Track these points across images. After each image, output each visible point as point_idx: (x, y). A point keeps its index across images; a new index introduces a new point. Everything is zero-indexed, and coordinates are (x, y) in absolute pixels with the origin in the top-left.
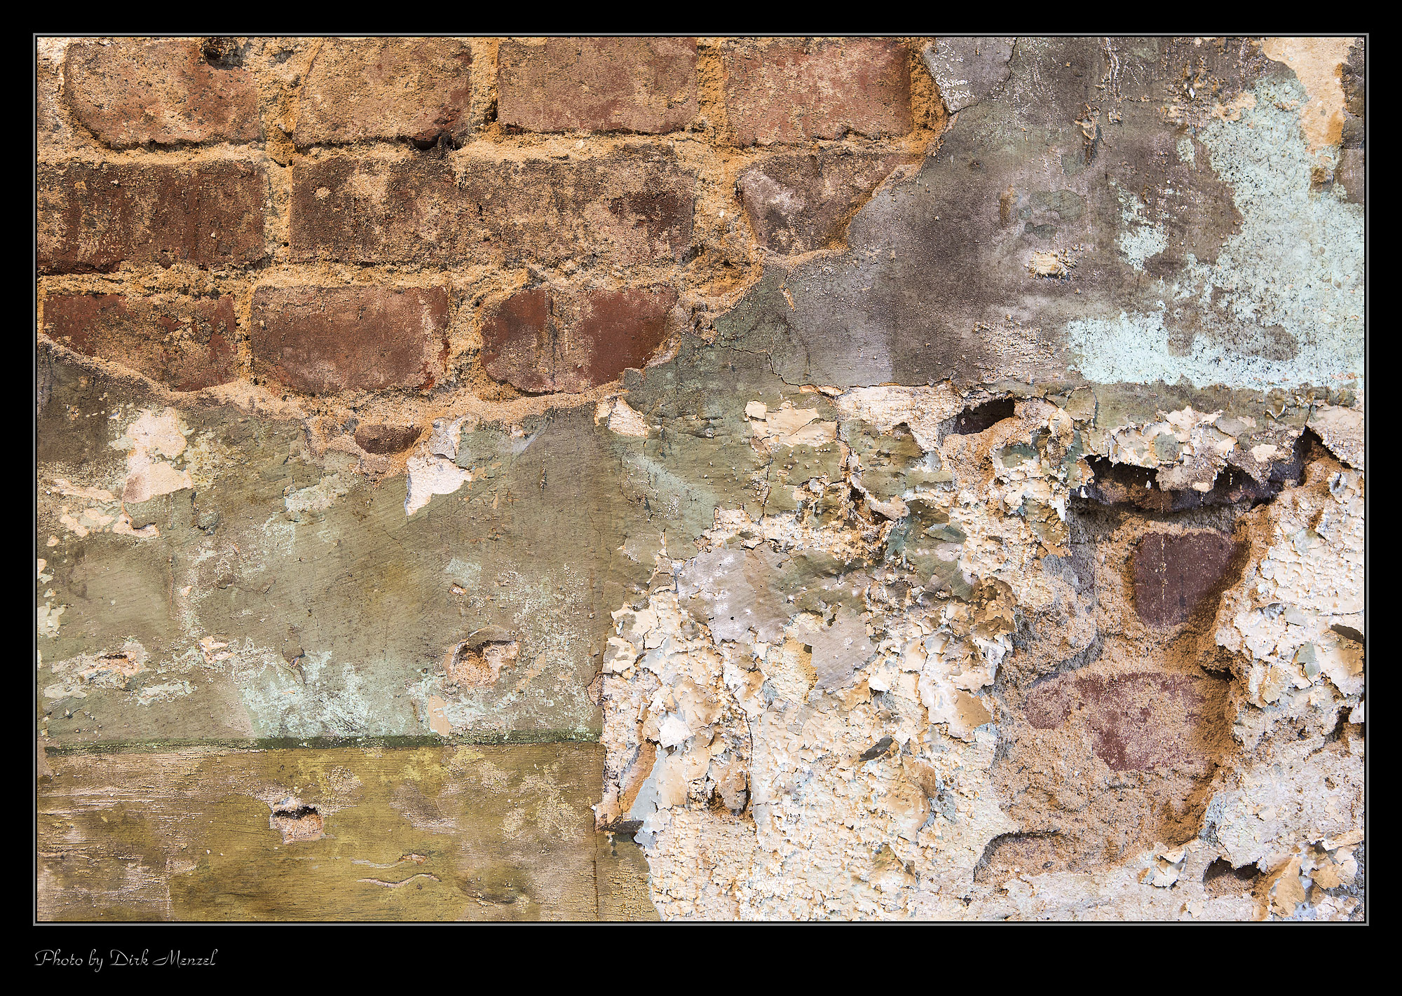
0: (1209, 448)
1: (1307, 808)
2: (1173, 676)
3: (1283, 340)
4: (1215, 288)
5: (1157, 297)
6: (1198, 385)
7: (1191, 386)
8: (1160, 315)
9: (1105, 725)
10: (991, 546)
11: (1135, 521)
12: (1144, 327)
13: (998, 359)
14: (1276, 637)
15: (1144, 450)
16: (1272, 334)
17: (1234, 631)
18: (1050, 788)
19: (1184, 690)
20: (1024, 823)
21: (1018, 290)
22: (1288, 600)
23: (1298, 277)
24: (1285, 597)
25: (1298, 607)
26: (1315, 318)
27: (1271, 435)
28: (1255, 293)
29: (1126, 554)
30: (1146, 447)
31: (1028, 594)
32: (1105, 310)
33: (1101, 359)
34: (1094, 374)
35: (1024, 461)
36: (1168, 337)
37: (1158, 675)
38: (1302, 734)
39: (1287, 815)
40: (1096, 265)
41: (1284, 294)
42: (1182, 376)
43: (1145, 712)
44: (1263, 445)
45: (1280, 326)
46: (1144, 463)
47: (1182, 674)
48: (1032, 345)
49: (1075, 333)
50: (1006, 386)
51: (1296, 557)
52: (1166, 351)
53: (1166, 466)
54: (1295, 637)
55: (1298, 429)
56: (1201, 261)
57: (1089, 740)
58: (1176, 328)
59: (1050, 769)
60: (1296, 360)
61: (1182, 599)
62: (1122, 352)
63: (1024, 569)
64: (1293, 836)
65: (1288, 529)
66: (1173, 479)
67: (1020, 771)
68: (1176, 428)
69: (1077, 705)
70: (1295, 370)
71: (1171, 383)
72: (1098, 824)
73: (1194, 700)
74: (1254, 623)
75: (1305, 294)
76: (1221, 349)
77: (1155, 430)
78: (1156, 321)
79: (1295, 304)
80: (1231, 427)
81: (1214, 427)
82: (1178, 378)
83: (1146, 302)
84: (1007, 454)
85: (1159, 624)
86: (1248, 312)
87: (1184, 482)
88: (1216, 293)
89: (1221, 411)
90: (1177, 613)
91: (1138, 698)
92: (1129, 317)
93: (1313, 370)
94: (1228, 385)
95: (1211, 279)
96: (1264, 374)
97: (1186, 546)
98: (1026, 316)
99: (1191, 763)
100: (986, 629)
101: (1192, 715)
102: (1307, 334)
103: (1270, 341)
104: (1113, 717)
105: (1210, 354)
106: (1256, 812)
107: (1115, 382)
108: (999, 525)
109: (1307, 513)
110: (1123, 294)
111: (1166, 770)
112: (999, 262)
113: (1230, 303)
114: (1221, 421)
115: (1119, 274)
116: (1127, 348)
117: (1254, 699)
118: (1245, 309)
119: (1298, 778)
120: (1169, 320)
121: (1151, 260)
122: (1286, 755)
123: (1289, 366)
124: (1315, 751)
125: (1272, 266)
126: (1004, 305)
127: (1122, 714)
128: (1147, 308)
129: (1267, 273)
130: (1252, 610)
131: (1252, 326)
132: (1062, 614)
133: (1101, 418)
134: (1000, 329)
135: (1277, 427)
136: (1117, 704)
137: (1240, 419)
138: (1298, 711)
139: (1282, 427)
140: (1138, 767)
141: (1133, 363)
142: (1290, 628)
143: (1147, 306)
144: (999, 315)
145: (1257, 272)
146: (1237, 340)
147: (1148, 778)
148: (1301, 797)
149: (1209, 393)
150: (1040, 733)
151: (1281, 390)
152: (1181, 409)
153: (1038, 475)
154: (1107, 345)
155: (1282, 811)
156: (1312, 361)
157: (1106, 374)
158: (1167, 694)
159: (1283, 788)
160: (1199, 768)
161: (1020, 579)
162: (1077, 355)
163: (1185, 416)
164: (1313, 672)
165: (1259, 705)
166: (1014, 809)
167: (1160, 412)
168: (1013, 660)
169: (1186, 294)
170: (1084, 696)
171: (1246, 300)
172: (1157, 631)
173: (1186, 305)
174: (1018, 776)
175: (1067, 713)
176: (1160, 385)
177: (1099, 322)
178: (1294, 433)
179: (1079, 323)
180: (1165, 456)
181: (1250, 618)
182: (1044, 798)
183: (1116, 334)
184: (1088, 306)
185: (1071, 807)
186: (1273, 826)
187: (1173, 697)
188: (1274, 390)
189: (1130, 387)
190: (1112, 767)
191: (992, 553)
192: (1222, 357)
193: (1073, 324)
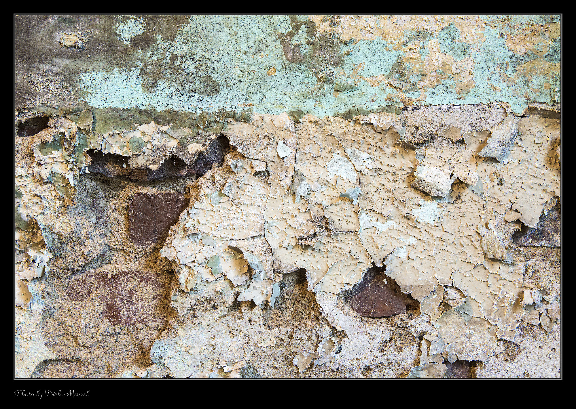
0: (163, 145)
1: (218, 348)
2: (147, 273)
3: (211, 84)
4: (173, 54)
5: (137, 59)
6: (159, 110)
7: (154, 110)
8: (138, 70)
9: (109, 300)
10: (36, 200)
11: (131, 186)
12: (128, 77)
13: (37, 94)
14: (196, 252)
15: (124, 146)
16: (205, 81)
17: (172, 249)
18: (75, 335)
19: (153, 281)
20: (60, 354)
21: (52, 55)
22: (206, 232)
23: (222, 48)
24: (204, 229)
25: (211, 236)
26: (231, 72)
27: (200, 138)
28: (197, 58)
29: (126, 204)
30: (125, 144)
31: (60, 227)
32: (105, 67)
33: (99, 95)
34: (95, 103)
35: (53, 152)
36: (142, 82)
37: (138, 272)
38: (214, 307)
39: (206, 351)
40: (101, 41)
41: (214, 58)
42: (150, 105)
43: (131, 293)
44: (194, 144)
45: (210, 76)
46: (124, 153)
47: (153, 272)
48: (57, 86)
49: (85, 80)
50: (41, 109)
51: (212, 207)
52: (141, 90)
53: (136, 155)
54: (208, 253)
55: (216, 134)
56: (165, 39)
57: (100, 308)
58: (147, 77)
59: (75, 324)
60: (218, 95)
61: (155, 230)
62: (114, 91)
63: (57, 212)
64: (210, 363)
65: (208, 191)
66: (139, 162)
67: (59, 325)
68: (144, 134)
69: (95, 289)
70: (217, 101)
71: (143, 108)
72: (102, 355)
73: (158, 287)
74: (184, 244)
75: (225, 58)
76: (174, 89)
77: (131, 134)
78: (135, 73)
79: (220, 64)
80: (178, 134)
81: (166, 133)
82: (147, 106)
83: (130, 62)
84: (43, 148)
85: (142, 244)
86: (191, 68)
87: (145, 164)
88: (173, 58)
89: (171, 124)
90: (152, 238)
91: (127, 285)
92: (119, 71)
93: (228, 101)
94: (176, 109)
95: (171, 49)
96: (198, 104)
97: (157, 201)
98: (56, 70)
99: (156, 321)
100: (37, 246)
101: (157, 295)
102: (226, 81)
103: (203, 84)
104: (113, 296)
105: (166, 92)
106: (187, 350)
107: (107, 107)
108: (40, 188)
109: (220, 182)
110: (116, 58)
111: (141, 325)
112: (42, 39)
113: (181, 63)
114: (171, 130)
115: (115, 46)
116: (117, 88)
117: (183, 287)
118: (190, 66)
119: (213, 331)
120: (143, 73)
121: (135, 39)
122: (205, 318)
123: (214, 99)
124: (223, 316)
125: (207, 42)
126: (43, 63)
127: (118, 294)
128: (131, 66)
129: (204, 46)
130: (183, 237)
131: (193, 76)
132: (82, 238)
133: (97, 128)
134: (39, 77)
135: (204, 133)
136: (116, 288)
137: (182, 129)
138: (210, 294)
139: (207, 134)
140: (127, 323)
141: (120, 97)
142: (205, 248)
143: (131, 65)
144: (39, 69)
145: (198, 45)
146: (183, 84)
147: (132, 329)
148: (214, 341)
149: (165, 114)
150: (74, 304)
151: (207, 113)
152: (148, 123)
153: (61, 160)
154: (104, 86)
155: (202, 350)
156: (228, 96)
157: (102, 103)
158: (143, 283)
159: (204, 337)
160: (160, 324)
161: (55, 218)
162: (85, 92)
163: (150, 128)
164: (217, 272)
165: (185, 291)
166: (55, 346)
167: (135, 125)
168: (56, 263)
169: (155, 58)
170: (98, 283)
171: (191, 62)
172: (141, 248)
173: (154, 64)
174: (58, 327)
175: (90, 293)
176: (136, 109)
177: (100, 73)
178: (214, 137)
179: (88, 74)
180: (135, 150)
181: (182, 242)
182: (72, 340)
183: (111, 80)
184: (94, 64)
185: (87, 345)
186: (198, 358)
187: (147, 285)
188: (203, 112)
189: (116, 110)
190: (112, 323)
191: (37, 203)
192: (174, 93)
193: (84, 74)
